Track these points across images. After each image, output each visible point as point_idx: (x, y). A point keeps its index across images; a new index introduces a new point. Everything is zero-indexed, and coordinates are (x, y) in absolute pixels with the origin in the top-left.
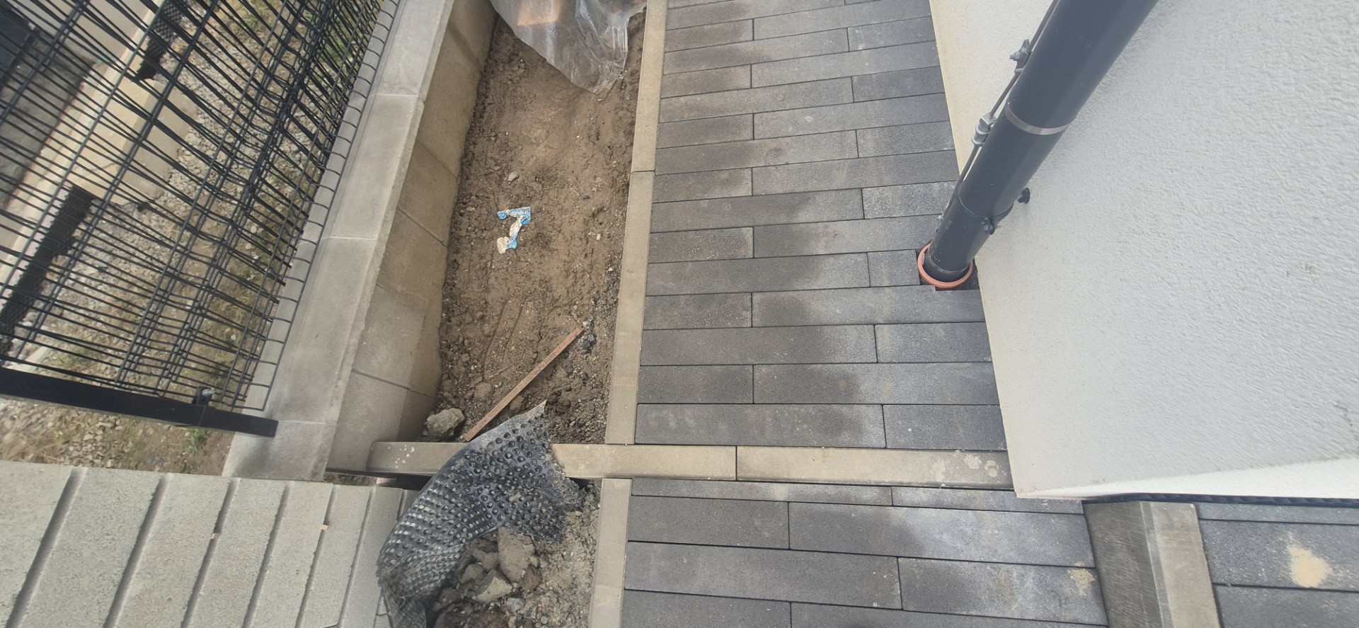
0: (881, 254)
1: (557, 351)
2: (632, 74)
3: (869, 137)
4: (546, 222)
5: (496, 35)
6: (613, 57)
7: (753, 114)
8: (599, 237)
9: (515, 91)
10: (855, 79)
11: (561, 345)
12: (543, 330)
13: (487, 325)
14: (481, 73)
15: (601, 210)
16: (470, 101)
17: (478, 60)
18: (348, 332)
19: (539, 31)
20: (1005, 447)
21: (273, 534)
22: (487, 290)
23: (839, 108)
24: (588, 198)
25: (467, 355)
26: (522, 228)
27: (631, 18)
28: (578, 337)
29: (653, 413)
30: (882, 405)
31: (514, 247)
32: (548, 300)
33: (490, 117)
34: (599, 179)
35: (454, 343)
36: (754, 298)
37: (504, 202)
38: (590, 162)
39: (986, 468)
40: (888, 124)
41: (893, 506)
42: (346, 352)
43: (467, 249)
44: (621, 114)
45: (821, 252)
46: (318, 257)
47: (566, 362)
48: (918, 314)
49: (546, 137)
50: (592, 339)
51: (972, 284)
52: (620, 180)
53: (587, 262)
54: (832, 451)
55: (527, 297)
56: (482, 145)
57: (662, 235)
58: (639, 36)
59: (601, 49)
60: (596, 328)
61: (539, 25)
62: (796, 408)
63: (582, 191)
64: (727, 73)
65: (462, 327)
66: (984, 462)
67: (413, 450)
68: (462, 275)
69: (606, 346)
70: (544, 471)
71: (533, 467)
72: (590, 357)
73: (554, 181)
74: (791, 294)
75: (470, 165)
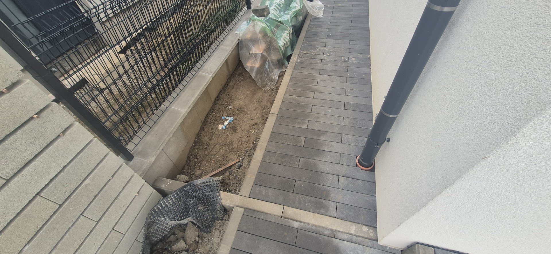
0: (345, 155)
1: (228, 165)
2: (277, 87)
3: (347, 120)
4: (237, 123)
5: (237, 67)
6: (272, 81)
7: (312, 105)
8: (253, 132)
9: (238, 83)
10: (346, 103)
11: (230, 164)
12: (225, 158)
13: (207, 151)
14: (230, 76)
15: (256, 124)
16: (224, 82)
17: (230, 72)
18: (167, 136)
19: (252, 68)
20: (377, 226)
21: (124, 188)
22: (210, 140)
23: (340, 110)
24: (253, 119)
25: (197, 159)
26: (228, 123)
27: (281, 72)
28: (237, 163)
29: (258, 188)
30: (337, 203)
31: (224, 128)
32: (230, 148)
33: (229, 89)
34: (258, 115)
35: (194, 154)
36: (301, 159)
37: (225, 114)
38: (256, 109)
39: (369, 232)
40: (354, 117)
41: (334, 238)
42: (164, 142)
43: (208, 125)
44: (270, 97)
45: (326, 150)
46: (165, 112)
47: (230, 170)
48: (354, 176)
49: (244, 99)
50: (241, 164)
51: (373, 170)
52: (265, 116)
53: (247, 139)
54: (317, 215)
55: (223, 145)
56: (223, 96)
57: (275, 134)
58: (282, 77)
59: (269, 78)
60: (244, 161)
61: (253, 66)
62: (307, 197)
63: (252, 117)
64: (307, 93)
65: (198, 150)
66: (369, 230)
67: (171, 182)
68: (204, 133)
69: (246, 167)
70: (215, 199)
71: (211, 196)
72: (239, 170)
73: (243, 112)
74: (313, 160)
75: (218, 101)
